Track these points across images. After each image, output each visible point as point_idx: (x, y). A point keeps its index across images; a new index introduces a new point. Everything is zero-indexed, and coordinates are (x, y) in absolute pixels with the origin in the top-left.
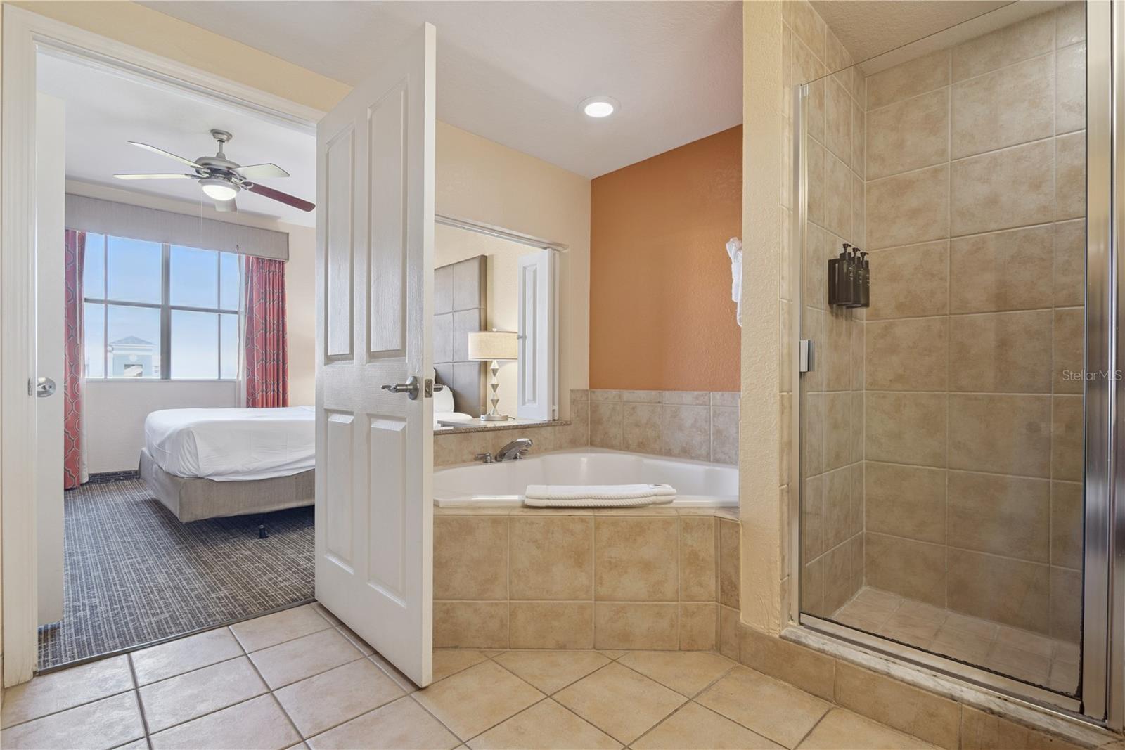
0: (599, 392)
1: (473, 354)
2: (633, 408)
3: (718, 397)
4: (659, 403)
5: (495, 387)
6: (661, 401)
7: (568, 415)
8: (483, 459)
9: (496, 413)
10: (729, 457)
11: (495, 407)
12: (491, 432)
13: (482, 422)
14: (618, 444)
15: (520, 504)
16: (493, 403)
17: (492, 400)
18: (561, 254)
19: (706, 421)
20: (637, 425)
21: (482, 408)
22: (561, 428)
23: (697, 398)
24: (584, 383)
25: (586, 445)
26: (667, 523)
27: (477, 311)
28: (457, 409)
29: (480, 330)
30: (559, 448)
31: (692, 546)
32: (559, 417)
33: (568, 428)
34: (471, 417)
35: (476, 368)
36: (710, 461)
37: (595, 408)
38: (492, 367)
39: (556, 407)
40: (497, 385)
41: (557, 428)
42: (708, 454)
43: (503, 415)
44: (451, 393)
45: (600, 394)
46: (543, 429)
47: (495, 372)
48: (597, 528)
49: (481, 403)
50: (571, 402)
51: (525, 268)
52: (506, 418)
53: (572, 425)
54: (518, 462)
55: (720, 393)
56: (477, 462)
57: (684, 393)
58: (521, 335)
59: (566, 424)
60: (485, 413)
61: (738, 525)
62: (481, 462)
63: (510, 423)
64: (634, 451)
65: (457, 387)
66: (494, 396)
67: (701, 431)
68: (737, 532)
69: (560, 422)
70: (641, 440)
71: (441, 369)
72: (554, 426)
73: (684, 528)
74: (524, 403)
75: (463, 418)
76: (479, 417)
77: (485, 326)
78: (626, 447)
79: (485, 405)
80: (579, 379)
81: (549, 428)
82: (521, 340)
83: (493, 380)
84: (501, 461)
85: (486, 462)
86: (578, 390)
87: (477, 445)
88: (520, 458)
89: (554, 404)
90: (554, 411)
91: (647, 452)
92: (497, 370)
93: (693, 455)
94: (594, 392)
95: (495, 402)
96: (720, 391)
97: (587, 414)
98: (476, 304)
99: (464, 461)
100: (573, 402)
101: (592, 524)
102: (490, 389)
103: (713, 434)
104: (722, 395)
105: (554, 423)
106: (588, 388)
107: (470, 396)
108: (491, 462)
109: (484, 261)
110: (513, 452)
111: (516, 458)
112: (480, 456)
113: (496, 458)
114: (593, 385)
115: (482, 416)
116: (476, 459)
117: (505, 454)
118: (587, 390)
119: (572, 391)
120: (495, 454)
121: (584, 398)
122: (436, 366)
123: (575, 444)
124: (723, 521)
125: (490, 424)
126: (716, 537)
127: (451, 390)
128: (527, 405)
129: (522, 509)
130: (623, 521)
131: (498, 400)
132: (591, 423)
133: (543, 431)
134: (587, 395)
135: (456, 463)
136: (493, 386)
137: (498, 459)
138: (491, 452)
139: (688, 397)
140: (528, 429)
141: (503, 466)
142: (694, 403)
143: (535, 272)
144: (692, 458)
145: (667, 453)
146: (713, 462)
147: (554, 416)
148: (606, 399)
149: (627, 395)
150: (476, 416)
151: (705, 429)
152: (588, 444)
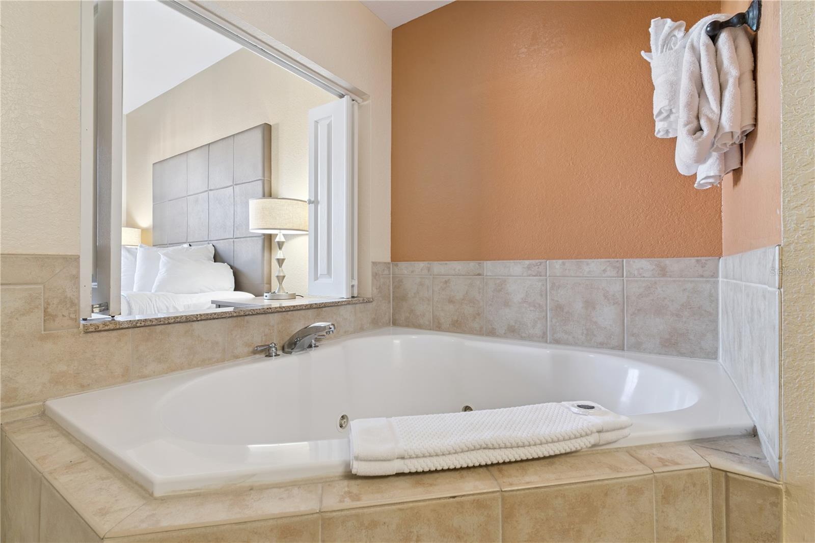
0: (403, 265)
1: (255, 226)
2: (446, 282)
3: (558, 266)
4: (479, 275)
5: (280, 262)
6: (481, 272)
7: (369, 291)
8: (266, 351)
9: (281, 291)
10: (574, 337)
11: (280, 284)
12: (276, 314)
13: (265, 302)
14: (427, 323)
15: (340, 470)
16: (279, 280)
17: (277, 277)
18: (360, 107)
19: (541, 295)
20: (451, 301)
21: (266, 286)
22: (362, 306)
23: (529, 268)
24: (385, 255)
25: (388, 324)
26: (635, 490)
27: (260, 183)
28: (238, 287)
29: (264, 196)
30: (360, 330)
31: (677, 530)
32: (358, 294)
33: (370, 306)
34: (254, 297)
35: (259, 243)
36: (546, 342)
37: (398, 283)
38: (277, 239)
39: (355, 283)
40: (283, 260)
41: (358, 306)
42: (545, 333)
43: (289, 293)
44: (232, 270)
45: (404, 267)
46: (343, 307)
47: (280, 245)
48: (508, 516)
49: (265, 281)
50: (373, 276)
51: (317, 122)
52: (293, 297)
53: (374, 302)
54: (313, 353)
55: (560, 261)
56: (257, 356)
57: (510, 263)
58: (313, 199)
59: (369, 302)
60: (269, 291)
61: (777, 491)
62: (263, 355)
63: (297, 302)
64: (447, 330)
65: (238, 265)
66: (279, 271)
67: (535, 306)
68: (777, 505)
69: (361, 299)
70: (455, 318)
71: (221, 246)
72: (354, 304)
73: (663, 497)
74: (316, 278)
75: (244, 297)
76: (263, 295)
77: (269, 194)
78: (437, 326)
79: (270, 283)
80: (380, 250)
81: (349, 307)
82: (313, 206)
83: (279, 254)
84: (290, 353)
85: (269, 356)
86: (379, 263)
87: (256, 333)
88: (316, 346)
89: (353, 278)
90: (353, 286)
91: (464, 332)
92: (283, 243)
93: (523, 335)
94: (397, 265)
95: (281, 279)
96: (559, 259)
97: (389, 290)
98: (260, 177)
99: (237, 357)
100: (375, 275)
101: (498, 511)
102: (275, 264)
103: (551, 310)
104: (564, 264)
105: (353, 300)
106: (390, 261)
107: (253, 273)
108: (277, 355)
109: (267, 129)
110: (306, 341)
111: (310, 346)
112: (259, 349)
113: (283, 349)
114: (396, 257)
115: (265, 294)
116: (255, 352)
117: (295, 344)
118: (389, 263)
119: (374, 263)
120: (282, 343)
121: (386, 272)
122: (215, 243)
123: (377, 324)
124: (735, 479)
125: (275, 304)
126: (715, 507)
127: (232, 267)
128: (321, 281)
129: (346, 483)
130: (556, 497)
131: (284, 277)
132: (393, 300)
133: (342, 310)
134: (389, 268)
135: (223, 360)
136: (278, 260)
137: (286, 350)
138: (277, 340)
139: (516, 268)
140: (324, 309)
141: (294, 360)
142: (525, 274)
143: (329, 126)
144: (522, 338)
145: (491, 333)
146: (550, 343)
147: (352, 293)
148: (412, 272)
149: (439, 267)
150: (258, 294)
151: (539, 305)
152: (390, 325)
